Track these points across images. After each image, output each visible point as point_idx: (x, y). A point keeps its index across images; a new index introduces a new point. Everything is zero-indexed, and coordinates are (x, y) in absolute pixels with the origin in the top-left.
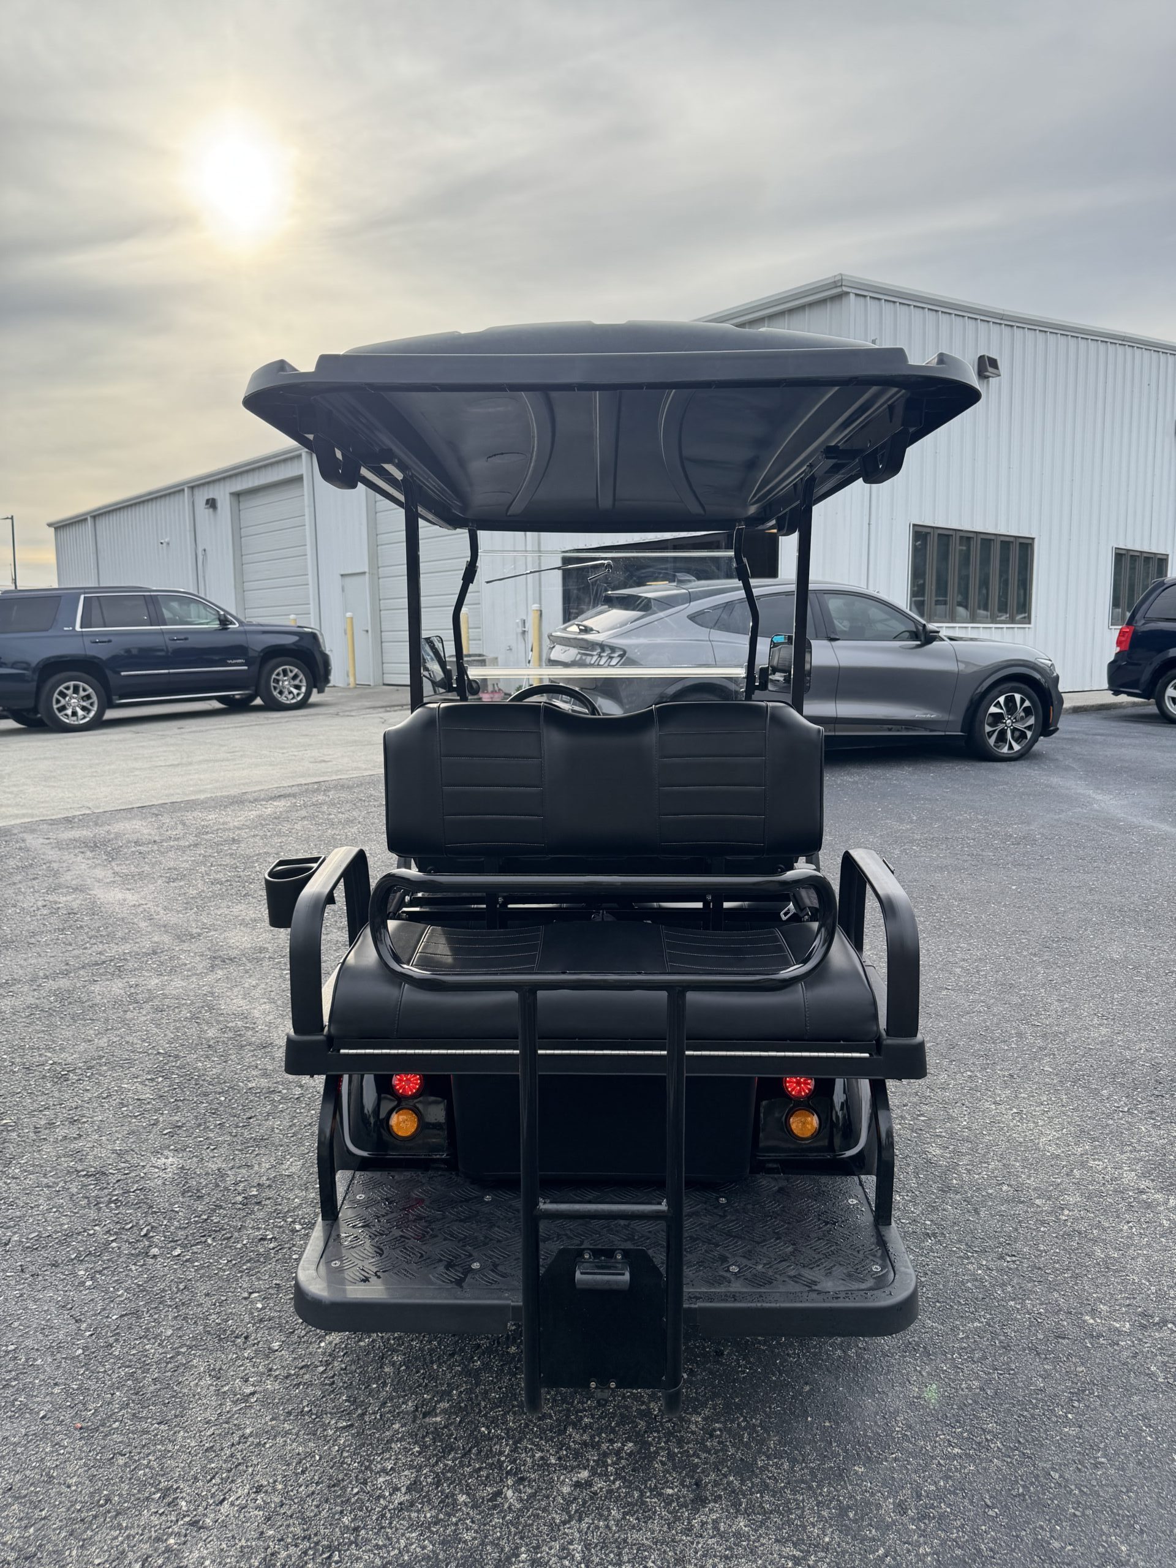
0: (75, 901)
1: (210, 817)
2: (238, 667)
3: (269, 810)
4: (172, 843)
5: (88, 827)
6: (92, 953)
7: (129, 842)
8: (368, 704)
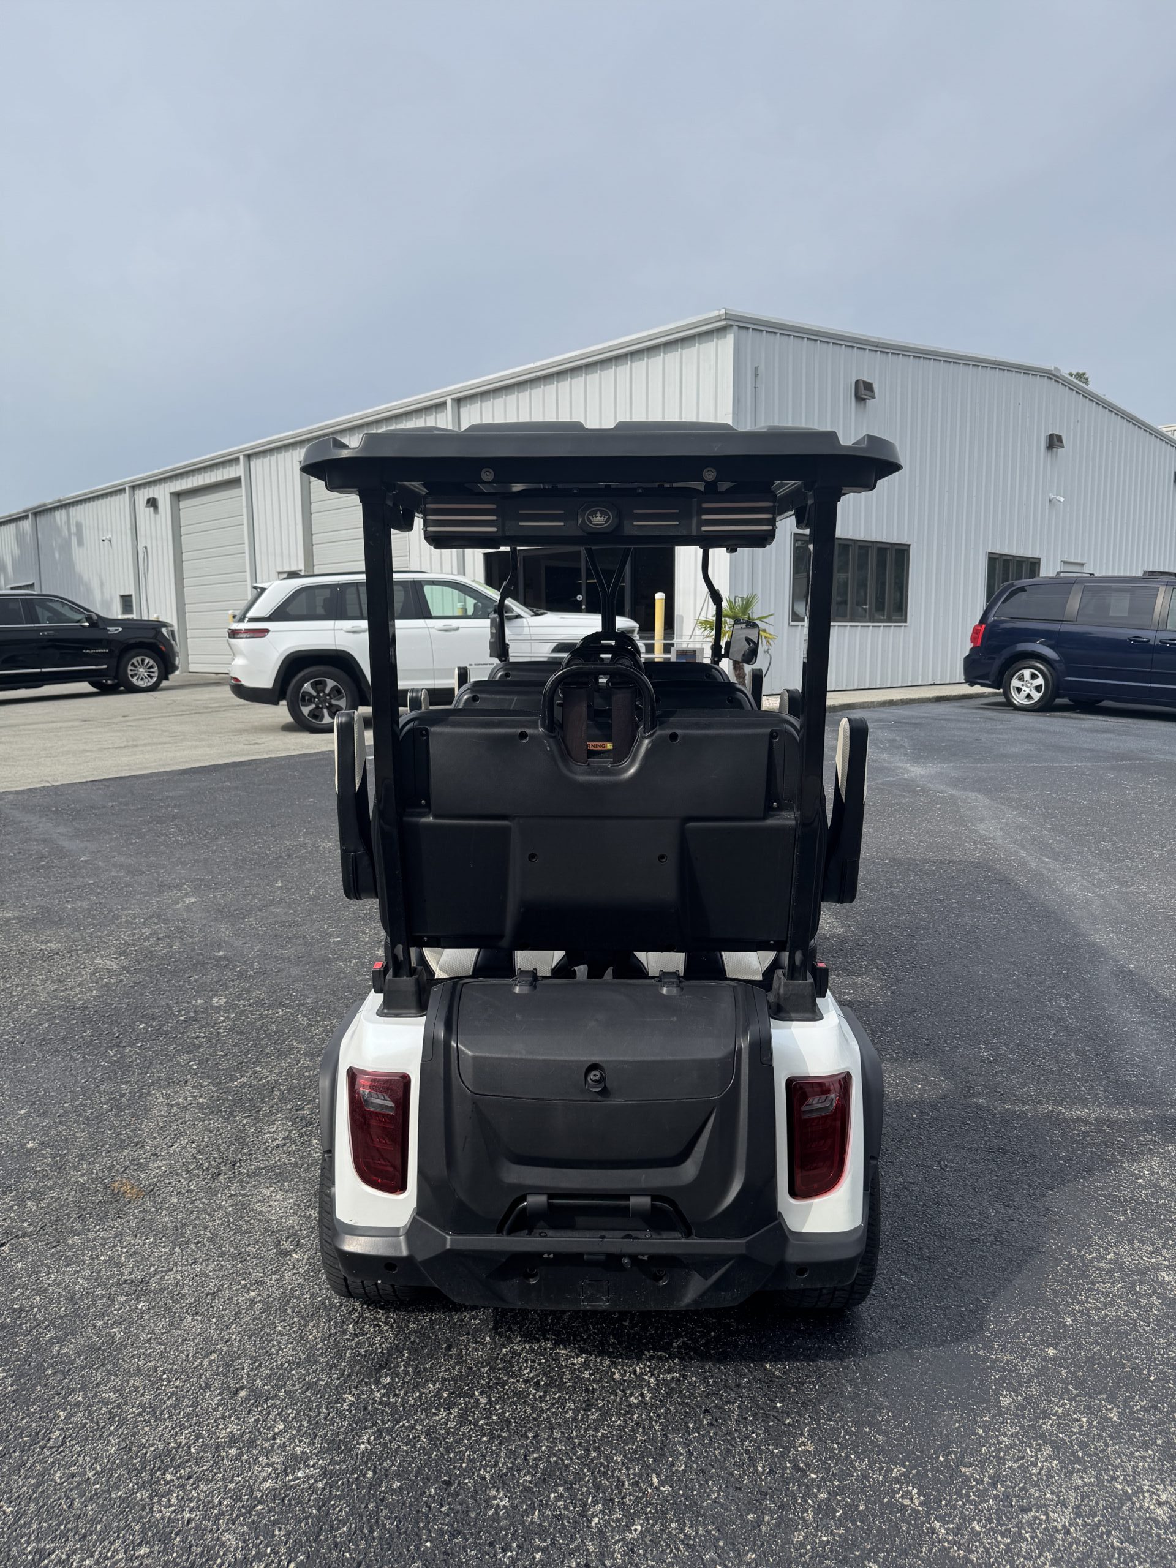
5: (50, 796)
7: (86, 806)
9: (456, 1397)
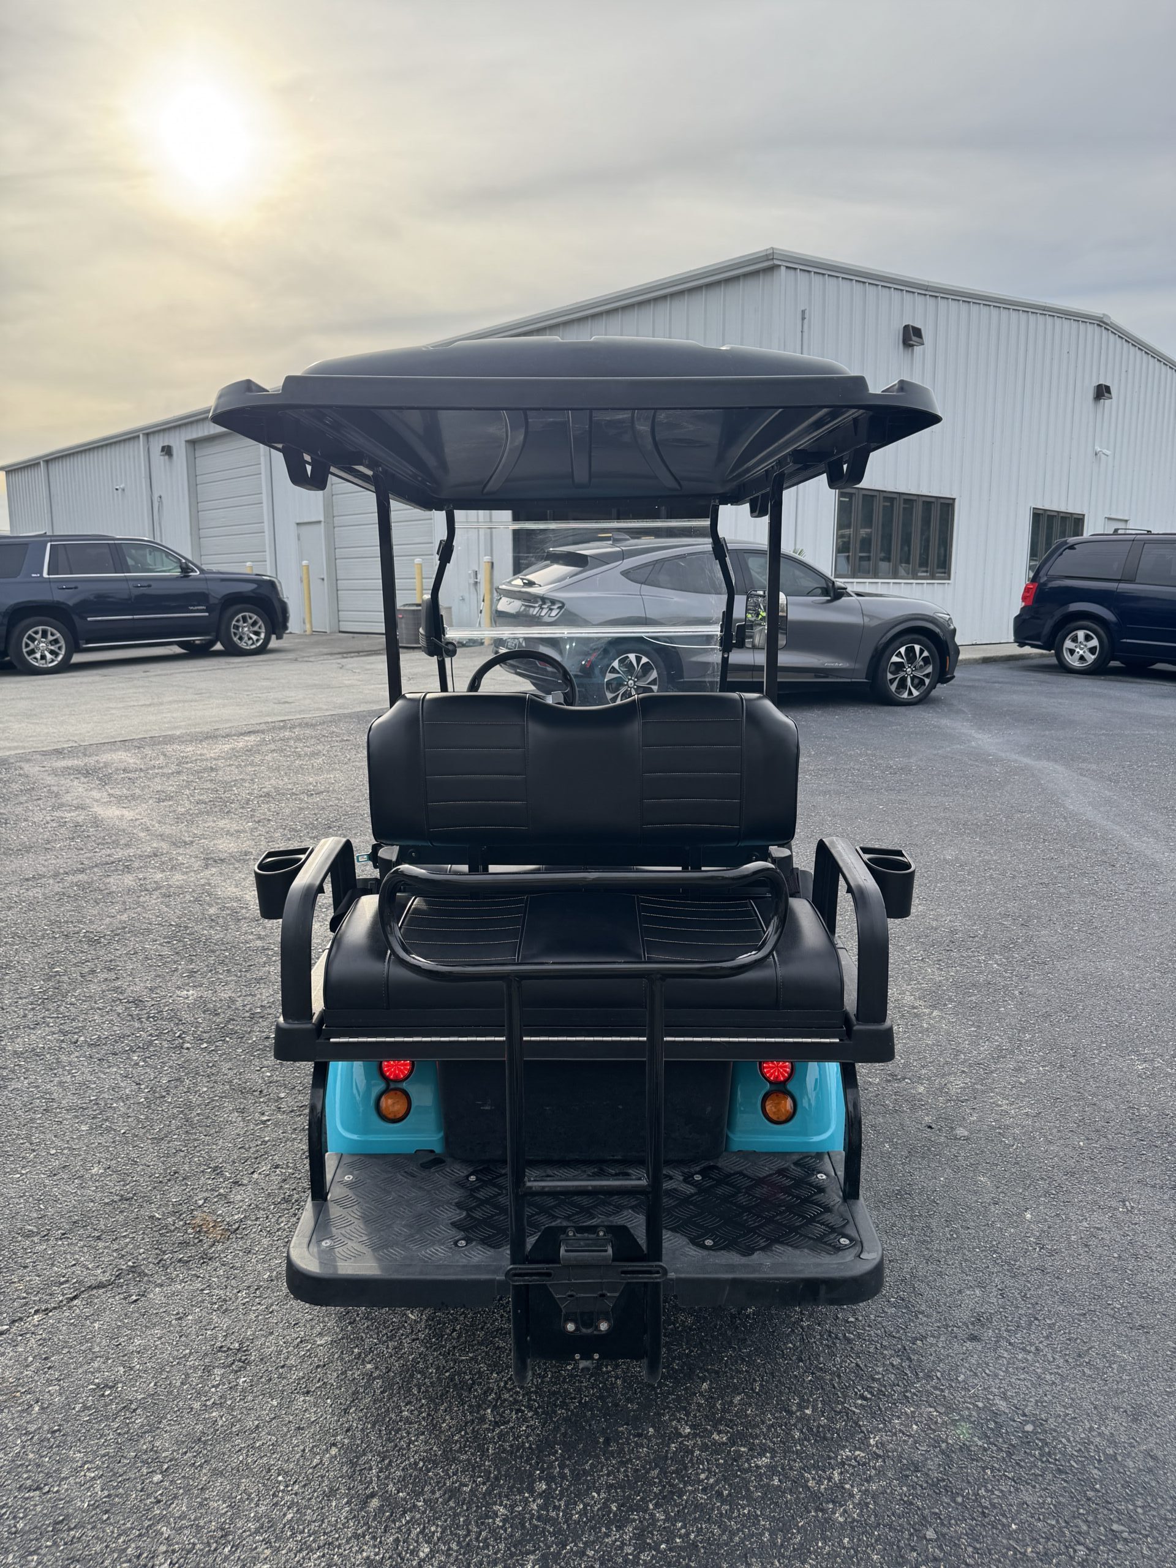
0: (80, 817)
1: (188, 749)
2: (199, 613)
3: (241, 743)
4: (156, 771)
5: (78, 757)
6: (102, 854)
7: (117, 770)
8: (325, 651)
9: (627, 1512)
